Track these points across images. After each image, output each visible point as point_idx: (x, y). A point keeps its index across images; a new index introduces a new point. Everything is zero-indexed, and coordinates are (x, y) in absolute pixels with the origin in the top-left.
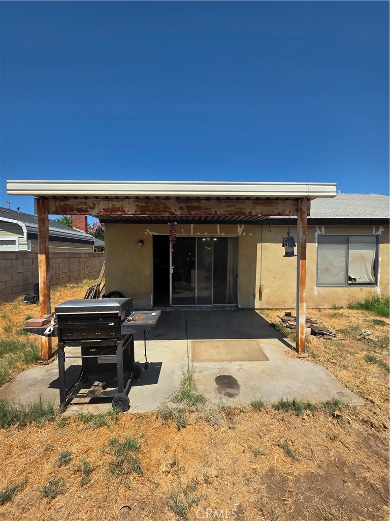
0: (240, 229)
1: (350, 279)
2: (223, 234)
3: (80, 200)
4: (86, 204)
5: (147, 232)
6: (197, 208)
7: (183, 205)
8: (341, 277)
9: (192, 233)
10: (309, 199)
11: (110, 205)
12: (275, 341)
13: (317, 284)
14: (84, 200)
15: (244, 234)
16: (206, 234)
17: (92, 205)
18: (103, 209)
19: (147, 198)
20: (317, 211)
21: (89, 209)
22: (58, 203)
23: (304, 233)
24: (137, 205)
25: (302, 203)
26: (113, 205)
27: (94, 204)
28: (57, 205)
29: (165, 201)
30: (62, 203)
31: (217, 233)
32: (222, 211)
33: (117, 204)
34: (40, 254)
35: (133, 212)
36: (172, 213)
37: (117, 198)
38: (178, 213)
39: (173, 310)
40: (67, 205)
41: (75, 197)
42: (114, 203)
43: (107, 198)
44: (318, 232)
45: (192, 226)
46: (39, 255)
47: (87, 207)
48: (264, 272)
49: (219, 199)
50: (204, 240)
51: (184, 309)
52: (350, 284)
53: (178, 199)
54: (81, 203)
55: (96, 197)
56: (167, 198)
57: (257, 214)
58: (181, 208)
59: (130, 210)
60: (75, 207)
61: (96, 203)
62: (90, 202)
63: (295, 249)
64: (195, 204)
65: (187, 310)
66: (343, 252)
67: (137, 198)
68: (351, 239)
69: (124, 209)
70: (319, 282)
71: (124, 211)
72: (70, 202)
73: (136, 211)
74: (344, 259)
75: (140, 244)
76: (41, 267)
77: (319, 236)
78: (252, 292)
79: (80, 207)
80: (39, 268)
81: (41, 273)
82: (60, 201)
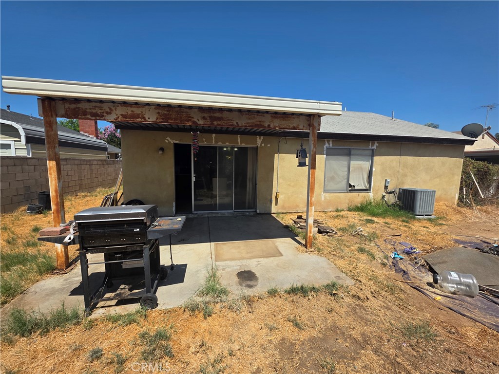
0: (259, 140)
1: (350, 186)
2: (243, 144)
3: (94, 104)
4: (101, 108)
5: (168, 140)
6: (219, 119)
7: (206, 115)
8: (344, 184)
9: (214, 143)
10: (319, 116)
11: (129, 111)
12: (289, 240)
13: (324, 190)
14: (98, 104)
15: (263, 145)
16: (227, 143)
17: (109, 110)
18: (121, 115)
19: (169, 106)
20: (326, 126)
21: (105, 114)
22: (67, 106)
23: (315, 146)
24: (158, 113)
25: (313, 119)
26: (132, 111)
27: (110, 109)
29: (188, 110)
30: (73, 106)
31: (238, 143)
32: (243, 122)
33: (137, 111)
34: (49, 160)
35: (155, 120)
36: (194, 123)
37: (137, 104)
38: (201, 122)
39: (196, 216)
40: (78, 108)
41: (89, 100)
42: (133, 109)
43: (125, 103)
44: (327, 145)
45: (214, 135)
46: (48, 162)
47: (102, 111)
48: (280, 180)
49: (240, 111)
50: (225, 149)
51: (206, 215)
52: (350, 191)
53: (201, 109)
54: (95, 107)
55: (113, 102)
56: (190, 107)
57: (275, 127)
58: (204, 118)
59: (151, 118)
60: (88, 110)
61: (113, 108)
62: (106, 107)
63: (307, 159)
64: (218, 115)
65: (209, 216)
66: (346, 163)
67: (159, 106)
68: (353, 152)
69: (145, 116)
70: (326, 189)
71: (144, 118)
72: (80, 105)
73: (157, 119)
74: (346, 169)
75: (160, 152)
76: (51, 174)
77: (327, 148)
78: (269, 198)
79: (94, 111)
80: (49, 175)
81: (52, 181)
82: (70, 104)
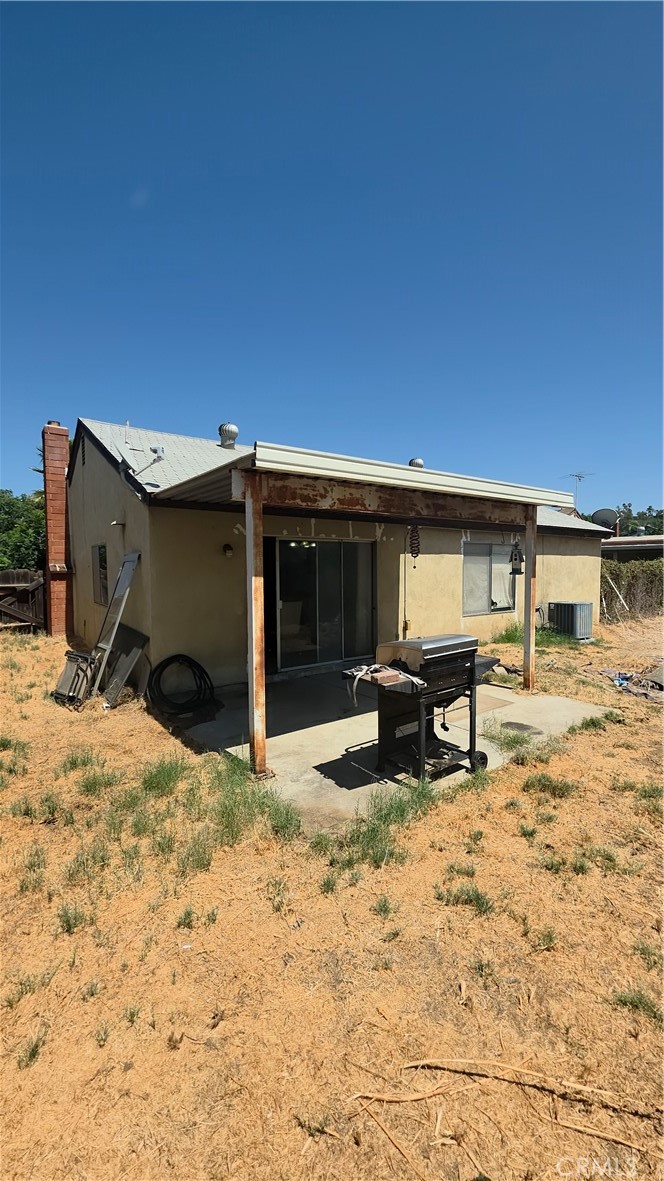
0: (379, 530)
1: (493, 603)
2: (356, 537)
3: (305, 481)
4: (314, 488)
5: (238, 529)
6: (443, 508)
7: (430, 502)
8: (484, 603)
9: (313, 534)
10: (534, 506)
11: (346, 493)
13: (464, 613)
14: (310, 482)
15: (384, 539)
16: (334, 536)
17: (323, 492)
18: (338, 499)
19: (393, 489)
21: (318, 498)
22: (272, 483)
23: (535, 547)
24: (380, 497)
25: (529, 509)
26: (351, 494)
27: (325, 489)
28: (271, 485)
29: (411, 494)
30: (279, 484)
31: (349, 536)
32: (466, 513)
33: (357, 493)
34: (256, 576)
35: (375, 508)
36: (418, 513)
37: (359, 484)
38: (425, 512)
39: (285, 678)
40: (285, 487)
41: (301, 476)
42: (353, 491)
43: (345, 483)
44: (464, 539)
45: (313, 521)
46: (253, 578)
47: (315, 493)
48: (409, 599)
49: (464, 497)
51: (303, 674)
52: (493, 610)
53: (427, 493)
54: (307, 485)
55: (331, 479)
56: (414, 491)
57: (496, 519)
58: (428, 506)
59: (372, 505)
60: (298, 491)
61: (329, 489)
62: (319, 485)
64: (441, 502)
65: (308, 674)
66: (485, 567)
67: (382, 487)
69: (365, 502)
70: (466, 609)
71: (364, 505)
72: (289, 483)
73: (378, 507)
74: (486, 577)
76: (256, 600)
78: (395, 632)
79: (305, 492)
80: (253, 602)
81: (257, 612)
82: (276, 480)
